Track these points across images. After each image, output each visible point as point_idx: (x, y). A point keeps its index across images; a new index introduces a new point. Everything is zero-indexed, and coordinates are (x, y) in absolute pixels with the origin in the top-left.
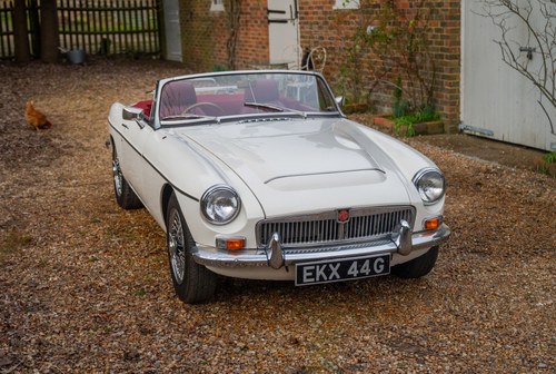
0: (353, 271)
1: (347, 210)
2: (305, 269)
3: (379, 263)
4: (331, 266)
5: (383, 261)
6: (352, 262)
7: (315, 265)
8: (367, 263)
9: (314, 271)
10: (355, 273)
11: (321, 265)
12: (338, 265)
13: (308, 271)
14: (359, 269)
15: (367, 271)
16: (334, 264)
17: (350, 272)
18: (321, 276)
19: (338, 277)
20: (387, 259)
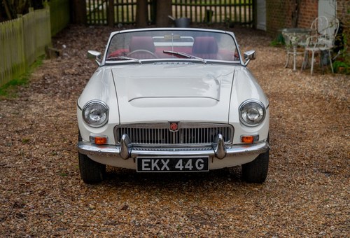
0: (179, 166)
1: (177, 123)
2: (143, 161)
3: (200, 163)
4: (162, 160)
5: (203, 162)
6: (178, 159)
7: (151, 159)
8: (190, 162)
9: (150, 163)
10: (181, 167)
11: (155, 160)
12: (168, 160)
13: (145, 163)
14: (184, 165)
15: (191, 167)
16: (165, 160)
17: (177, 167)
18: (155, 167)
19: (168, 169)
20: (206, 160)
